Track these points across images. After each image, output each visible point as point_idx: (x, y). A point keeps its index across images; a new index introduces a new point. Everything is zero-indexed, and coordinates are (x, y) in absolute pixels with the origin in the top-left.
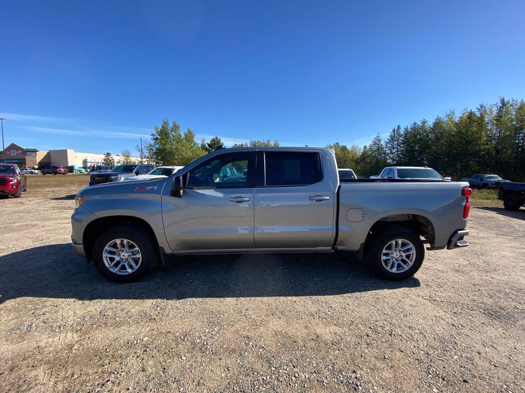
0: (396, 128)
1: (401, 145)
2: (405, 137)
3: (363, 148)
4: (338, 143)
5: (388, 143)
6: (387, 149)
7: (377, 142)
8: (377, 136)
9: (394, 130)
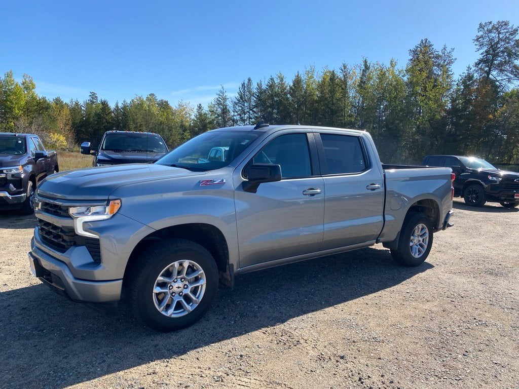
0: (246, 82)
1: (254, 109)
2: (259, 98)
3: (196, 108)
4: (152, 95)
5: (236, 104)
6: (236, 114)
7: (221, 102)
8: (221, 92)
9: (243, 85)
